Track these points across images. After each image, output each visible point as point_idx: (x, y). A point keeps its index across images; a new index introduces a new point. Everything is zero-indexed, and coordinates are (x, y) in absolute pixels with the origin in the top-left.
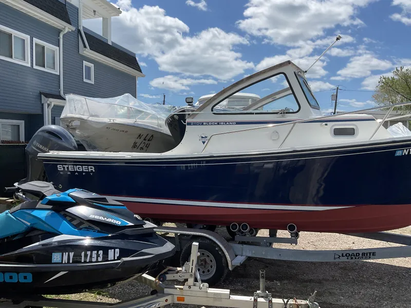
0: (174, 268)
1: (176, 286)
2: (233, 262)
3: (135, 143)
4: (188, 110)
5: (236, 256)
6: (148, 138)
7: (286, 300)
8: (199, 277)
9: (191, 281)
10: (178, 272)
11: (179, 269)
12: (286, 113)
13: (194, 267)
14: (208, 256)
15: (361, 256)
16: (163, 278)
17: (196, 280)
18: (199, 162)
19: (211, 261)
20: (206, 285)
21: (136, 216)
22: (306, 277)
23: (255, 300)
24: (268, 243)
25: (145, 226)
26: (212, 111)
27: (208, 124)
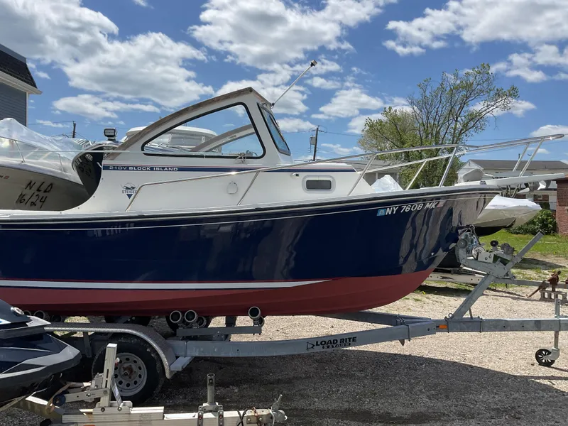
0: (79, 384)
1: (82, 410)
2: (171, 366)
3: (22, 196)
4: (108, 148)
5: (177, 357)
6: (43, 188)
7: (242, 412)
8: (117, 393)
9: (105, 400)
10: (85, 389)
11: (86, 384)
12: (248, 158)
13: (109, 379)
14: (135, 362)
15: (339, 343)
16: (59, 400)
17: (113, 398)
18: (123, 224)
19: (140, 368)
20: (129, 403)
21: (15, 309)
22: (271, 377)
23: (200, 417)
24: (224, 335)
25: (29, 325)
26: (143, 150)
27: (136, 168)
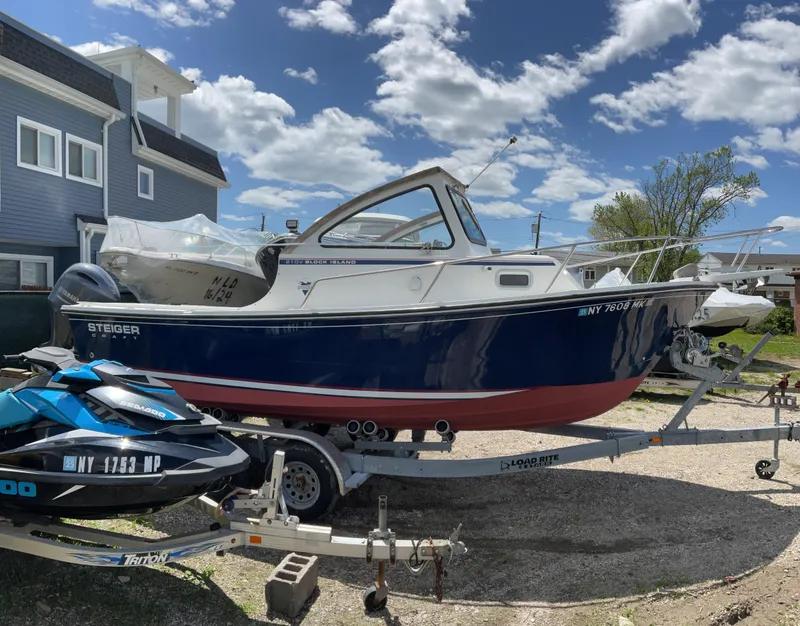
0: (246, 491)
1: (249, 519)
2: (345, 483)
3: (209, 291)
4: (290, 241)
5: (353, 472)
6: (229, 283)
8: (284, 506)
9: (271, 512)
10: (252, 497)
11: (254, 492)
13: (276, 489)
14: (308, 473)
16: (228, 505)
17: (279, 510)
18: (301, 323)
19: (313, 480)
20: (296, 518)
21: (190, 406)
23: (370, 544)
24: (407, 451)
25: (203, 423)
26: (320, 241)
27: (312, 262)
